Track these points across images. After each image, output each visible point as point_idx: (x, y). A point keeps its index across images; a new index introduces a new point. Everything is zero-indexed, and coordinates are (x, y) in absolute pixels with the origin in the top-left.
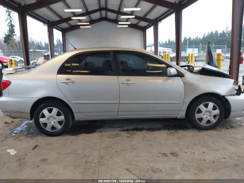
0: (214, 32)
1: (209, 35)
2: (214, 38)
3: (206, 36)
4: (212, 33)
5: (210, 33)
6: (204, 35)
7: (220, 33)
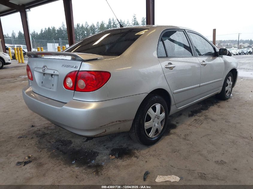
0: (51, 29)
1: (46, 31)
2: (52, 35)
3: (43, 32)
4: (49, 29)
5: (47, 29)
6: (42, 31)
7: (57, 30)
